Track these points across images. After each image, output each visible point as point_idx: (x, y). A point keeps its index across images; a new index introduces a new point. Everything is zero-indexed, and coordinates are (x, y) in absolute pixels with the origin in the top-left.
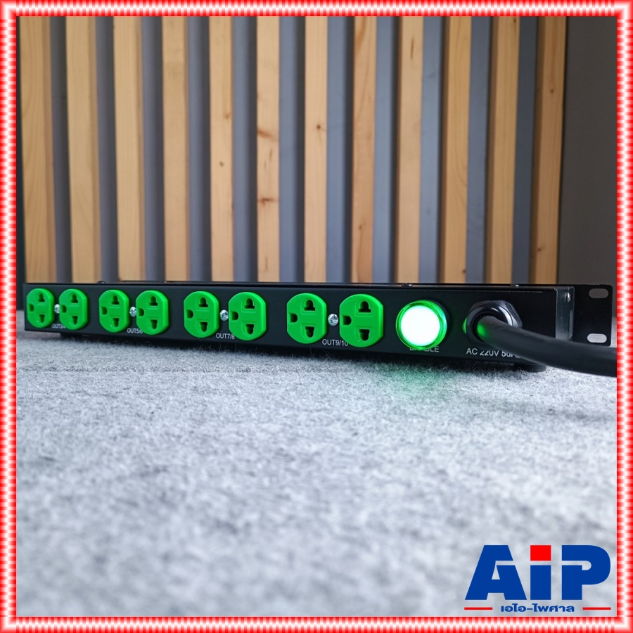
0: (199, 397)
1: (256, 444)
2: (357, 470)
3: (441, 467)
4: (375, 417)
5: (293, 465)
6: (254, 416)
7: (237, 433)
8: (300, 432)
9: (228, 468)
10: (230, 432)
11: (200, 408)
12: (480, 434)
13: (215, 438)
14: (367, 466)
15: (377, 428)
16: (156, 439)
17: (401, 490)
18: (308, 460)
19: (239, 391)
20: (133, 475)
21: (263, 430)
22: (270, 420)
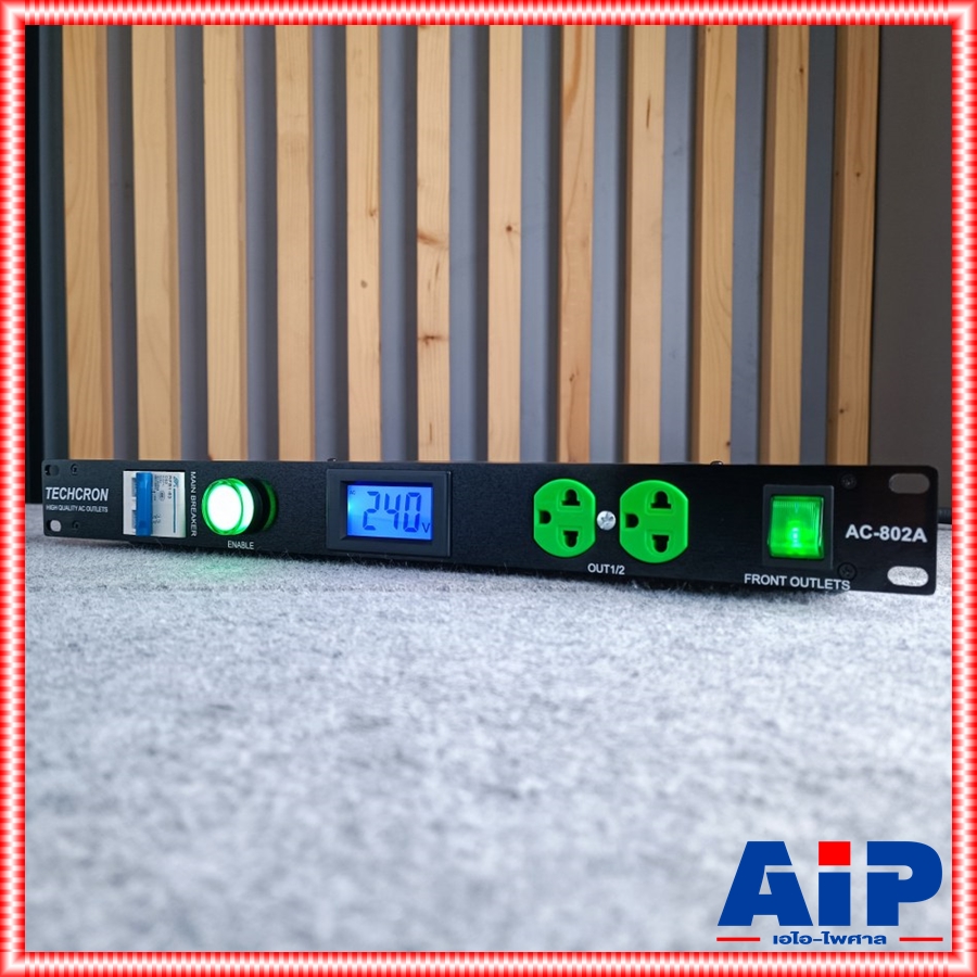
0: (389, 626)
1: (500, 688)
2: (651, 721)
3: (766, 717)
4: (653, 654)
5: (562, 715)
6: (480, 650)
7: (467, 673)
8: (554, 673)
9: (474, 720)
10: (456, 673)
11: (400, 640)
12: (808, 675)
13: (437, 681)
14: (663, 716)
15: (661, 668)
16: (356, 683)
17: (721, 746)
18: (579, 709)
19: (447, 618)
20: (343, 729)
21: (500, 670)
22: (505, 657)
